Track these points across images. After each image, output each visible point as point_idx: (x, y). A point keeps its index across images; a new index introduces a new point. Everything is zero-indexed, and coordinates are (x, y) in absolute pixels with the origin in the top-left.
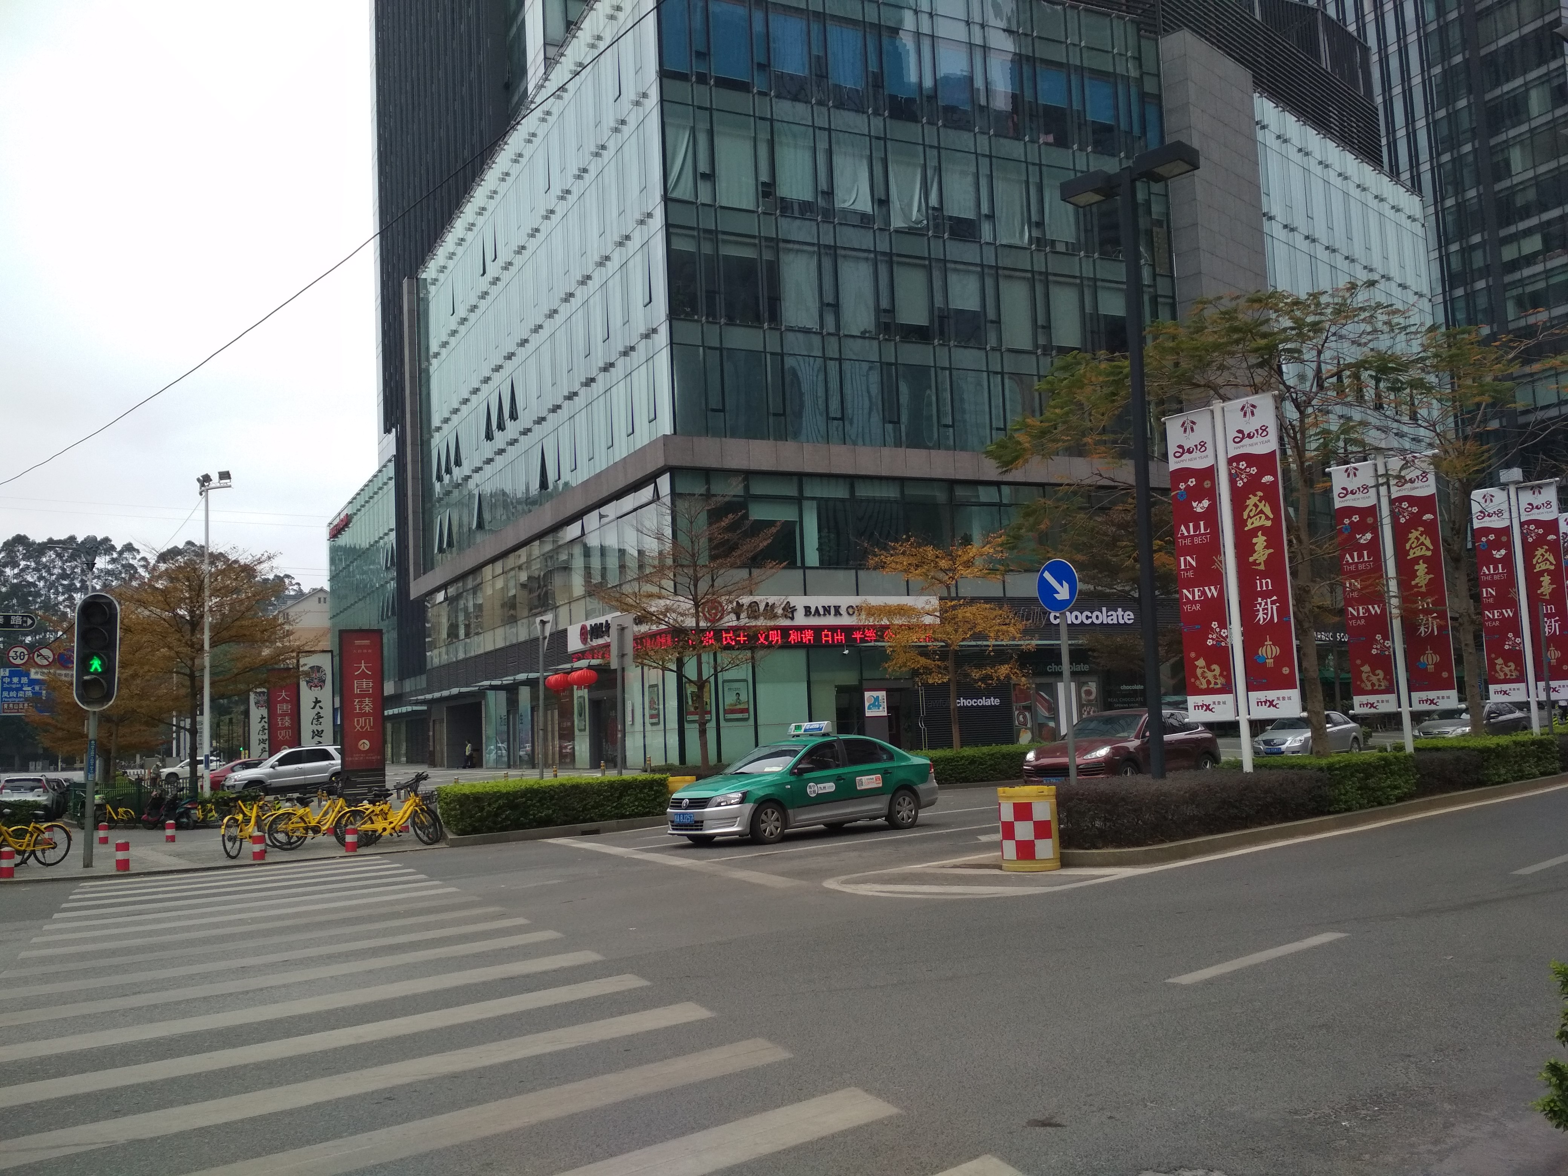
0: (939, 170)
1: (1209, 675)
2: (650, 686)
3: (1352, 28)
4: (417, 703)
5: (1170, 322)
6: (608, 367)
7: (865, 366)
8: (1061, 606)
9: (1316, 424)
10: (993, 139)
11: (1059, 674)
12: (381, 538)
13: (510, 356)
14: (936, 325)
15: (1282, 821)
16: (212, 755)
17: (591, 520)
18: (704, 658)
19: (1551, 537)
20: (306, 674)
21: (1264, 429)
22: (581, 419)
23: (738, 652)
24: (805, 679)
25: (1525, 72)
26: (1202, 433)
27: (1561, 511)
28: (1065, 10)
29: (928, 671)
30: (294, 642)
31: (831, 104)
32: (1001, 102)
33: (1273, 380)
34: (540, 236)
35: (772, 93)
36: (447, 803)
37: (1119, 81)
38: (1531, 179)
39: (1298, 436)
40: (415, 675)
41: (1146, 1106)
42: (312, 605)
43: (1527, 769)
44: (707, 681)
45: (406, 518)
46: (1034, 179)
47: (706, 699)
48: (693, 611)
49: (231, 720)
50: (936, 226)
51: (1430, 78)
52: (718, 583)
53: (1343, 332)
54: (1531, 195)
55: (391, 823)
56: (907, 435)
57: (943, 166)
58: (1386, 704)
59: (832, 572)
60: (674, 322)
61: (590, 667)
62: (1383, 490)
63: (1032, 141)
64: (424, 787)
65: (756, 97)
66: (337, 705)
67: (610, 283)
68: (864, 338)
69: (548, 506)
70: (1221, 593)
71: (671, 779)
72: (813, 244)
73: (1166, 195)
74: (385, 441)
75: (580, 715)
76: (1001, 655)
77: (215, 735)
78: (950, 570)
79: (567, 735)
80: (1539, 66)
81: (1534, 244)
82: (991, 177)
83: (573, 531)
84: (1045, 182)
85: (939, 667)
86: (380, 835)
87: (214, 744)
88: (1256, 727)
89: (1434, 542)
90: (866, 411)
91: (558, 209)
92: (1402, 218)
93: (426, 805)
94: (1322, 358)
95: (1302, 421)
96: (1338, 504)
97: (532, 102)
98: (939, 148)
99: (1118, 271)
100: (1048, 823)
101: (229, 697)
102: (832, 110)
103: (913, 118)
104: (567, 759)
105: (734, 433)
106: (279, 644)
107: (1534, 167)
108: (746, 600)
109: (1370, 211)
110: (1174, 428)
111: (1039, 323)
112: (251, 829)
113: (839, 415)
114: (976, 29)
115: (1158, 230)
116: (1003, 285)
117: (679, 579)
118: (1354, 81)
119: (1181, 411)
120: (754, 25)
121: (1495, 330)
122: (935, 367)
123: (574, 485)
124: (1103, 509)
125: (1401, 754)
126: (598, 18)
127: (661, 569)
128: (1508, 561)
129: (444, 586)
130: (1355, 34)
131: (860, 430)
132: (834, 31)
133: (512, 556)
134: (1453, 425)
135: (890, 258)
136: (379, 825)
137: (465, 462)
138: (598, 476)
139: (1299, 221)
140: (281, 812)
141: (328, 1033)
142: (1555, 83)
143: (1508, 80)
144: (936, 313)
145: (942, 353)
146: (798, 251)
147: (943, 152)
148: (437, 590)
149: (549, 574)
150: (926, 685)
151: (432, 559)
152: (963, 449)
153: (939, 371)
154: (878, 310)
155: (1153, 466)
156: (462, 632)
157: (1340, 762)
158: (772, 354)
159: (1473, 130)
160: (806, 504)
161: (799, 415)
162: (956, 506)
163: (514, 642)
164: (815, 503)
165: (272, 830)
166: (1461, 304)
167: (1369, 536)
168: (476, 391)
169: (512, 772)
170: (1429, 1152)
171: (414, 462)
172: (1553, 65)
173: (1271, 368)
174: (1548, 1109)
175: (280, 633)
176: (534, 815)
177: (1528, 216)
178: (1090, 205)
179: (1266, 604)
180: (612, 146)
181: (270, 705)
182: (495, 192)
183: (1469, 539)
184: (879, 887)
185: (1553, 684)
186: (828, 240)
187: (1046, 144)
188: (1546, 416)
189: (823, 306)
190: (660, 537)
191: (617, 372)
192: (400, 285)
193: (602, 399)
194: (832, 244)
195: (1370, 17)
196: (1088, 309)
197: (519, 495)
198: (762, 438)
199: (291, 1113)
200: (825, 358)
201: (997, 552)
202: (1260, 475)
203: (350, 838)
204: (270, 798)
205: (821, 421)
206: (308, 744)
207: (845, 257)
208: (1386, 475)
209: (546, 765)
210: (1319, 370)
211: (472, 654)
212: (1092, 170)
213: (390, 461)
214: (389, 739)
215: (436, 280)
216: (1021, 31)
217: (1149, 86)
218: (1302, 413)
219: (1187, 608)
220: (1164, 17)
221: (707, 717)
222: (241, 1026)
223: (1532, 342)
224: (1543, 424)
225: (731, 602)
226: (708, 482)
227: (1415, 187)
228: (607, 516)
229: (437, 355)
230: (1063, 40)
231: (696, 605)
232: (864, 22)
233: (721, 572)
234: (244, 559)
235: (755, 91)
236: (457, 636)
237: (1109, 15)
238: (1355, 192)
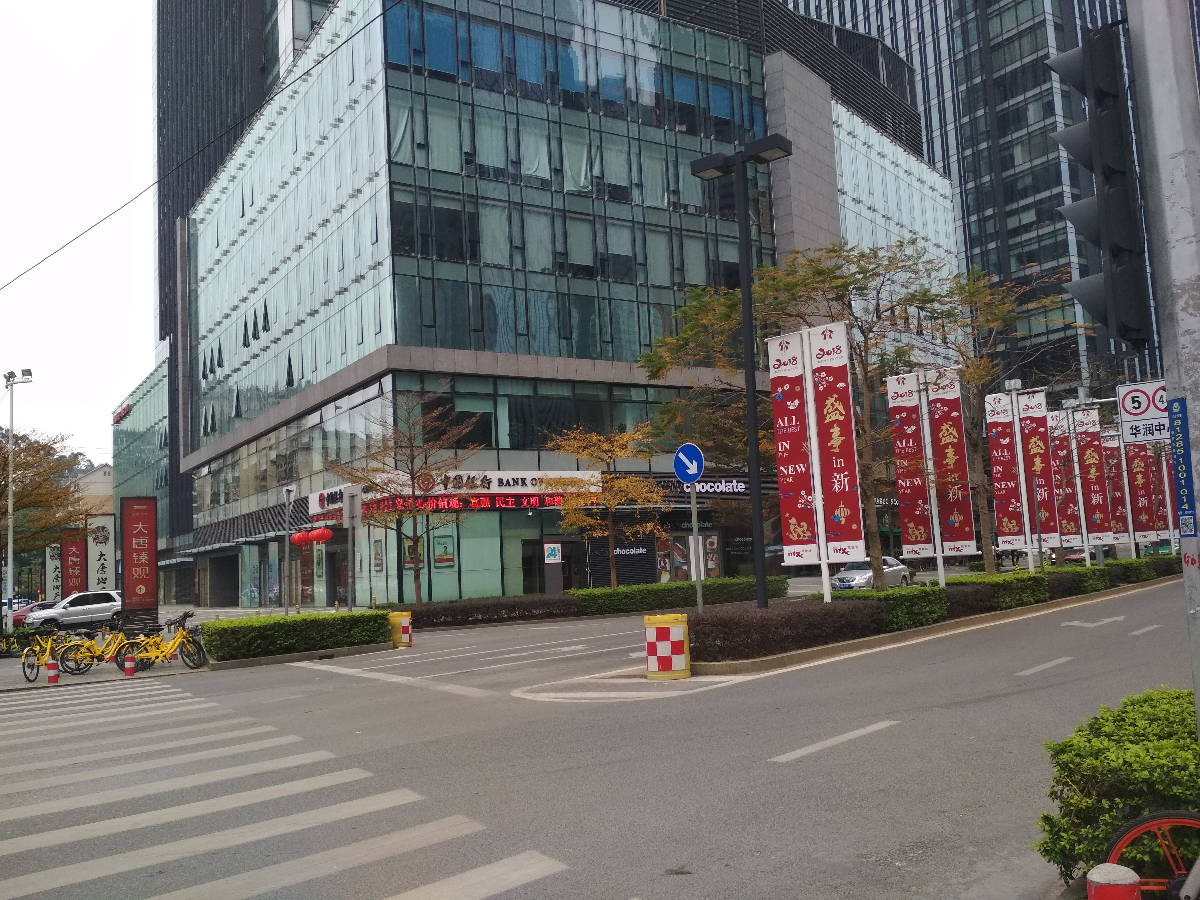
0: (601, 148)
1: (799, 530)
2: (375, 542)
3: (902, 55)
4: (186, 555)
5: (771, 268)
6: (343, 291)
7: (545, 295)
8: (691, 478)
9: (876, 345)
10: (641, 126)
11: (690, 530)
12: (156, 424)
13: (264, 281)
14: (599, 265)
15: (852, 639)
16: (14, 598)
17: (329, 410)
18: (419, 519)
19: (1042, 429)
20: (94, 532)
21: (839, 348)
22: (321, 332)
23: (445, 514)
24: (499, 535)
25: (1025, 91)
26: (794, 351)
27: (1049, 410)
28: (694, 32)
29: (592, 528)
30: (82, 506)
31: (518, 95)
32: (647, 99)
33: (845, 312)
34: (289, 188)
35: (473, 85)
36: (209, 636)
37: (734, 88)
38: (1028, 169)
39: (863, 354)
40: (183, 533)
41: (753, 855)
42: (98, 477)
43: (1025, 597)
44: (421, 537)
45: (177, 408)
46: (671, 158)
47: (420, 551)
48: (410, 482)
49: (30, 570)
50: (599, 191)
51: (958, 94)
52: (430, 460)
53: (895, 278)
54: (1029, 180)
55: (163, 652)
56: (577, 348)
57: (604, 145)
58: (925, 551)
59: (520, 452)
60: (396, 258)
61: (326, 527)
62: (923, 394)
63: (670, 129)
64: (190, 623)
65: (461, 87)
66: (119, 557)
67: (345, 225)
68: (545, 274)
69: (293, 399)
70: (808, 469)
71: (391, 614)
72: (505, 201)
73: (769, 174)
74: (160, 347)
75: (319, 564)
76: (646, 516)
77: (17, 582)
78: (610, 451)
79: (308, 580)
80: (1035, 87)
81: (1030, 217)
82: (639, 155)
83: (313, 419)
84: (680, 160)
85: (600, 525)
86: (154, 662)
87: (17, 589)
88: (834, 568)
89: (959, 432)
90: (546, 329)
91: (303, 167)
92: (937, 196)
93: (192, 637)
94: (880, 296)
95: (866, 343)
96: (892, 404)
97: (283, 83)
98: (600, 132)
99: (734, 229)
100: (682, 642)
101: (29, 551)
102: (519, 99)
103: (581, 108)
104: (308, 599)
105: (443, 345)
106: (70, 508)
107: (1031, 161)
108: (452, 474)
109: (914, 190)
110: (773, 345)
111: (676, 266)
112: (47, 658)
113: (525, 332)
114: (629, 44)
115: (763, 199)
116: (649, 237)
117: (399, 457)
118: (903, 95)
119: (779, 334)
120: (459, 31)
121: (1002, 278)
122: (598, 297)
123: (315, 383)
124: (723, 407)
125: (936, 588)
126: (336, 20)
127: (384, 449)
128: (1011, 446)
129: (208, 463)
130: (905, 59)
131: (542, 344)
132: (520, 39)
133: (263, 438)
134: (972, 347)
135: (564, 214)
136: (153, 654)
137: (225, 364)
138: (334, 376)
139: (863, 196)
140: (71, 644)
141: (110, 821)
142: (1046, 100)
143: (1013, 97)
144: (599, 256)
145: (604, 287)
146: (493, 206)
147: (603, 135)
148: (203, 465)
149: (294, 453)
150: (592, 539)
151: (199, 441)
152: (620, 360)
153: (601, 300)
154: (555, 253)
155: (758, 375)
156: (222, 499)
157: (893, 594)
158: (473, 284)
159: (988, 132)
160: (500, 400)
161: (494, 331)
162: (613, 402)
163: (265, 506)
164: (506, 399)
165: (64, 659)
166: (978, 259)
167: (913, 428)
168: (235, 308)
169: (262, 610)
170: (959, 883)
171: (184, 363)
172: (1045, 87)
173: (844, 303)
174: (1042, 849)
175: (71, 499)
176: (280, 644)
177: (1026, 197)
178: (713, 179)
179: (840, 477)
180: (347, 120)
181: (63, 557)
182: (253, 152)
183: (984, 430)
184: (553, 695)
185: (1043, 536)
186: (516, 198)
187: (681, 132)
188: (1039, 341)
189: (513, 248)
190: (383, 424)
191: (350, 296)
192: (174, 223)
193: (338, 316)
194: (520, 201)
195: (915, 47)
196: (711, 257)
197: (270, 391)
198: (465, 348)
199: (79, 886)
200: (514, 289)
201: (644, 438)
202: (836, 382)
203: (128, 665)
204: (63, 633)
205: (511, 336)
206: (94, 589)
207: (529, 211)
208: (926, 383)
209: (291, 604)
210: (878, 304)
211: (231, 516)
212: (714, 152)
213: (164, 362)
214: (162, 584)
215: (204, 220)
216: (662, 47)
217: (756, 92)
218: (865, 337)
219: (783, 480)
220: (767, 41)
221: (421, 565)
222: (38, 817)
223: (1028, 288)
224: (1036, 347)
225: (441, 476)
226: (422, 382)
227: (947, 173)
228: (341, 408)
229: (204, 279)
230: (693, 54)
231: (413, 478)
232: (544, 33)
233: (432, 452)
234: (43, 440)
235: (460, 82)
236: (218, 502)
237: (727, 38)
238: (904, 176)
